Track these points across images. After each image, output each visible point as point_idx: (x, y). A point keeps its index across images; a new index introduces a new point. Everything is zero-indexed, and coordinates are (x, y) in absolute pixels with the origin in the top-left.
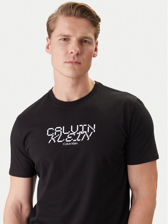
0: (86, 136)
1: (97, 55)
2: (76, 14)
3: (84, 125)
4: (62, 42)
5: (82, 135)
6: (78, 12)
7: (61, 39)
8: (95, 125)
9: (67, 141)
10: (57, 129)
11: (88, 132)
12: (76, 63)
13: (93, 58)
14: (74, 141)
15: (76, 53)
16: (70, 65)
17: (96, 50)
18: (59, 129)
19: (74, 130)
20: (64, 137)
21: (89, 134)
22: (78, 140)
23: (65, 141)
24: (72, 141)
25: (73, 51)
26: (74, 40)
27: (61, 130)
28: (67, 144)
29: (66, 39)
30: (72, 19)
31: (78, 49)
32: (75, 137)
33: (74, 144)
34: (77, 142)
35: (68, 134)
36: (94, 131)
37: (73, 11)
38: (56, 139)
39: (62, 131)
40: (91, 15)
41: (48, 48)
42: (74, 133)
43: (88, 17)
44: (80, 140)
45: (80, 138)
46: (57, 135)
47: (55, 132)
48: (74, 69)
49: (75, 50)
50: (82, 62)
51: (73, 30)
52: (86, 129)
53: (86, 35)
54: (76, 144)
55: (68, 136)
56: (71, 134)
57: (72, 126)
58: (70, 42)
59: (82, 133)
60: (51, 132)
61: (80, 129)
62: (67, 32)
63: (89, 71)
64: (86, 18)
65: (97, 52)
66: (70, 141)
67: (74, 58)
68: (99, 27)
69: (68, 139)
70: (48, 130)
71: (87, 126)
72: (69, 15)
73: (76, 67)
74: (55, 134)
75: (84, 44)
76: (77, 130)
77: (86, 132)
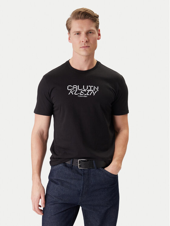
0: (92, 93)
1: (100, 38)
2: (82, 17)
3: (92, 86)
4: (76, 36)
5: (90, 92)
6: (83, 16)
7: (75, 34)
8: (98, 87)
9: (80, 94)
10: (74, 87)
11: (94, 90)
12: (86, 47)
13: (97, 40)
14: (85, 95)
15: (86, 41)
16: (83, 49)
17: (99, 35)
18: (76, 87)
19: (85, 88)
20: (79, 92)
22: (88, 95)
23: (79, 94)
24: (84, 95)
25: (84, 41)
26: (83, 34)
28: (80, 96)
29: (79, 33)
30: (80, 21)
31: (86, 39)
32: (86, 92)
33: (85, 96)
34: (87, 95)
35: (81, 91)
36: (98, 91)
37: (80, 16)
38: (74, 93)
39: (77, 88)
40: (91, 16)
41: (69, 39)
42: (85, 90)
43: (89, 18)
44: (89, 95)
46: (74, 90)
47: (73, 89)
48: (86, 51)
49: (85, 40)
50: (90, 46)
51: (82, 28)
52: (92, 88)
53: (90, 29)
54: (86, 96)
55: (81, 92)
56: (83, 90)
57: (84, 86)
58: (81, 35)
59: (90, 91)
60: (70, 88)
61: (89, 88)
62: (78, 30)
63: (96, 51)
64: (88, 18)
65: (100, 36)
66: (82, 94)
67: (85, 45)
68: (98, 21)
69: (81, 93)
70: (68, 87)
71: (93, 87)
72: (77, 18)
73: (87, 49)
74: (73, 90)
75: (90, 34)
76: (87, 89)
77: (92, 90)
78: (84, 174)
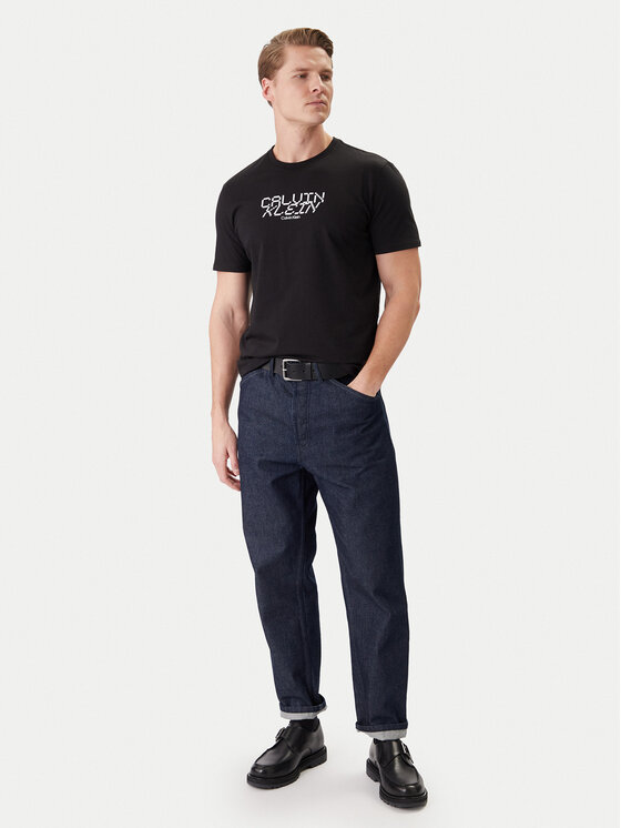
0: (311, 207)
3: (310, 194)
4: (298, 80)
5: (306, 206)
7: (296, 76)
8: (324, 193)
9: (287, 214)
10: (275, 199)
11: (315, 202)
14: (296, 213)
18: (278, 199)
19: (297, 199)
20: (283, 208)
21: (315, 205)
22: (301, 213)
23: (284, 215)
24: (293, 215)
27: (280, 200)
28: (286, 218)
29: (304, 75)
32: (296, 209)
33: (296, 218)
34: (299, 215)
35: (288, 206)
36: (323, 201)
38: (272, 212)
42: (296, 204)
44: (303, 213)
45: (304, 210)
47: (272, 203)
52: (312, 198)
54: (298, 217)
55: (288, 208)
56: (293, 203)
57: (294, 195)
58: (308, 79)
59: (306, 203)
60: (266, 203)
61: (305, 199)
66: (290, 214)
69: (289, 212)
70: (263, 201)
71: (314, 195)
74: (272, 206)
76: (301, 200)
77: (310, 202)
78: (297, 393)
